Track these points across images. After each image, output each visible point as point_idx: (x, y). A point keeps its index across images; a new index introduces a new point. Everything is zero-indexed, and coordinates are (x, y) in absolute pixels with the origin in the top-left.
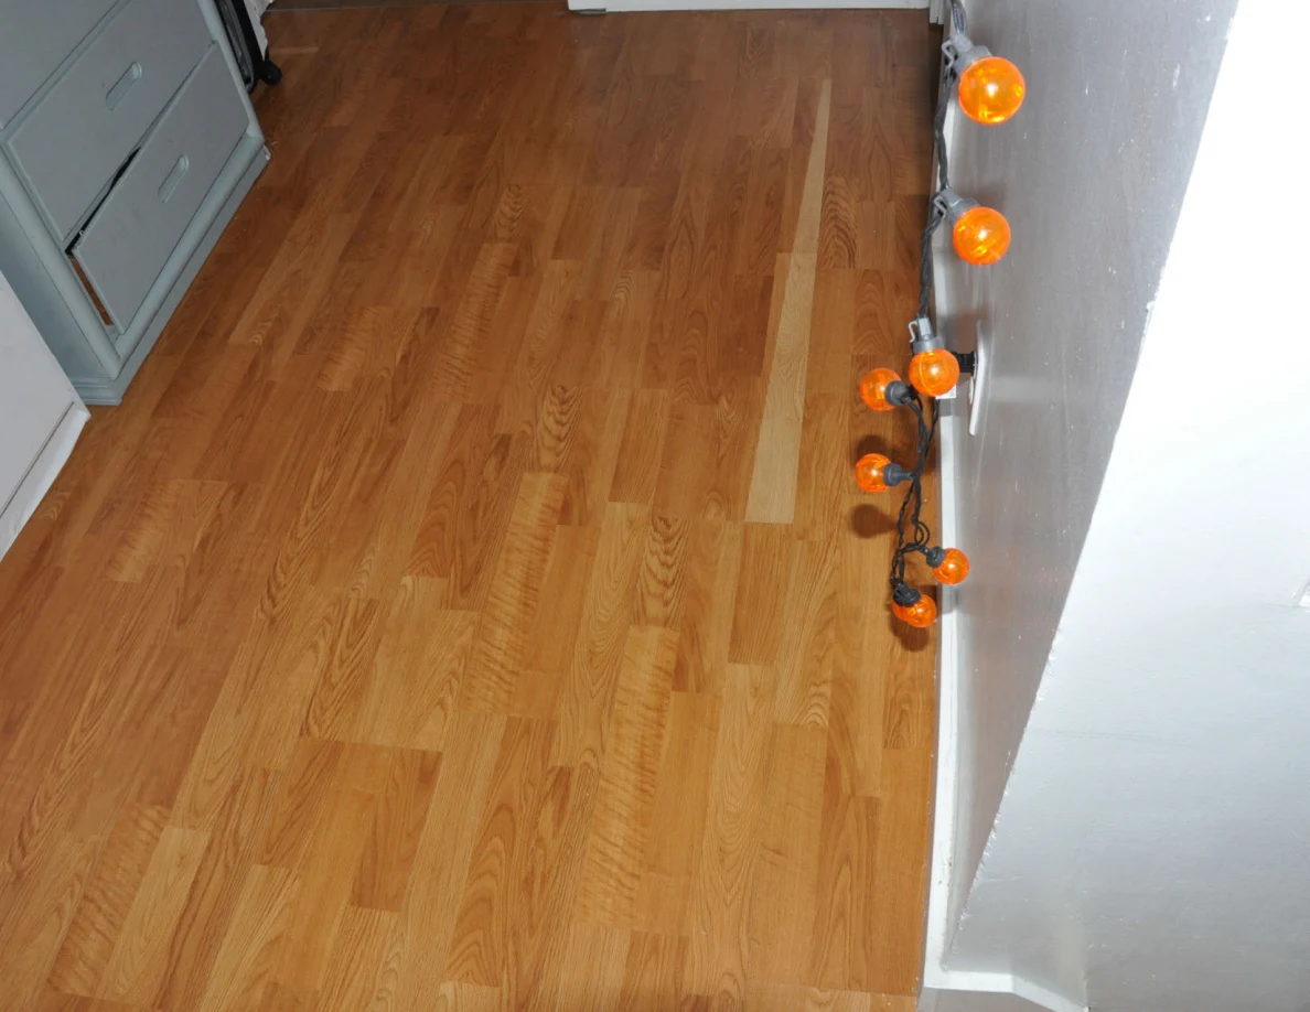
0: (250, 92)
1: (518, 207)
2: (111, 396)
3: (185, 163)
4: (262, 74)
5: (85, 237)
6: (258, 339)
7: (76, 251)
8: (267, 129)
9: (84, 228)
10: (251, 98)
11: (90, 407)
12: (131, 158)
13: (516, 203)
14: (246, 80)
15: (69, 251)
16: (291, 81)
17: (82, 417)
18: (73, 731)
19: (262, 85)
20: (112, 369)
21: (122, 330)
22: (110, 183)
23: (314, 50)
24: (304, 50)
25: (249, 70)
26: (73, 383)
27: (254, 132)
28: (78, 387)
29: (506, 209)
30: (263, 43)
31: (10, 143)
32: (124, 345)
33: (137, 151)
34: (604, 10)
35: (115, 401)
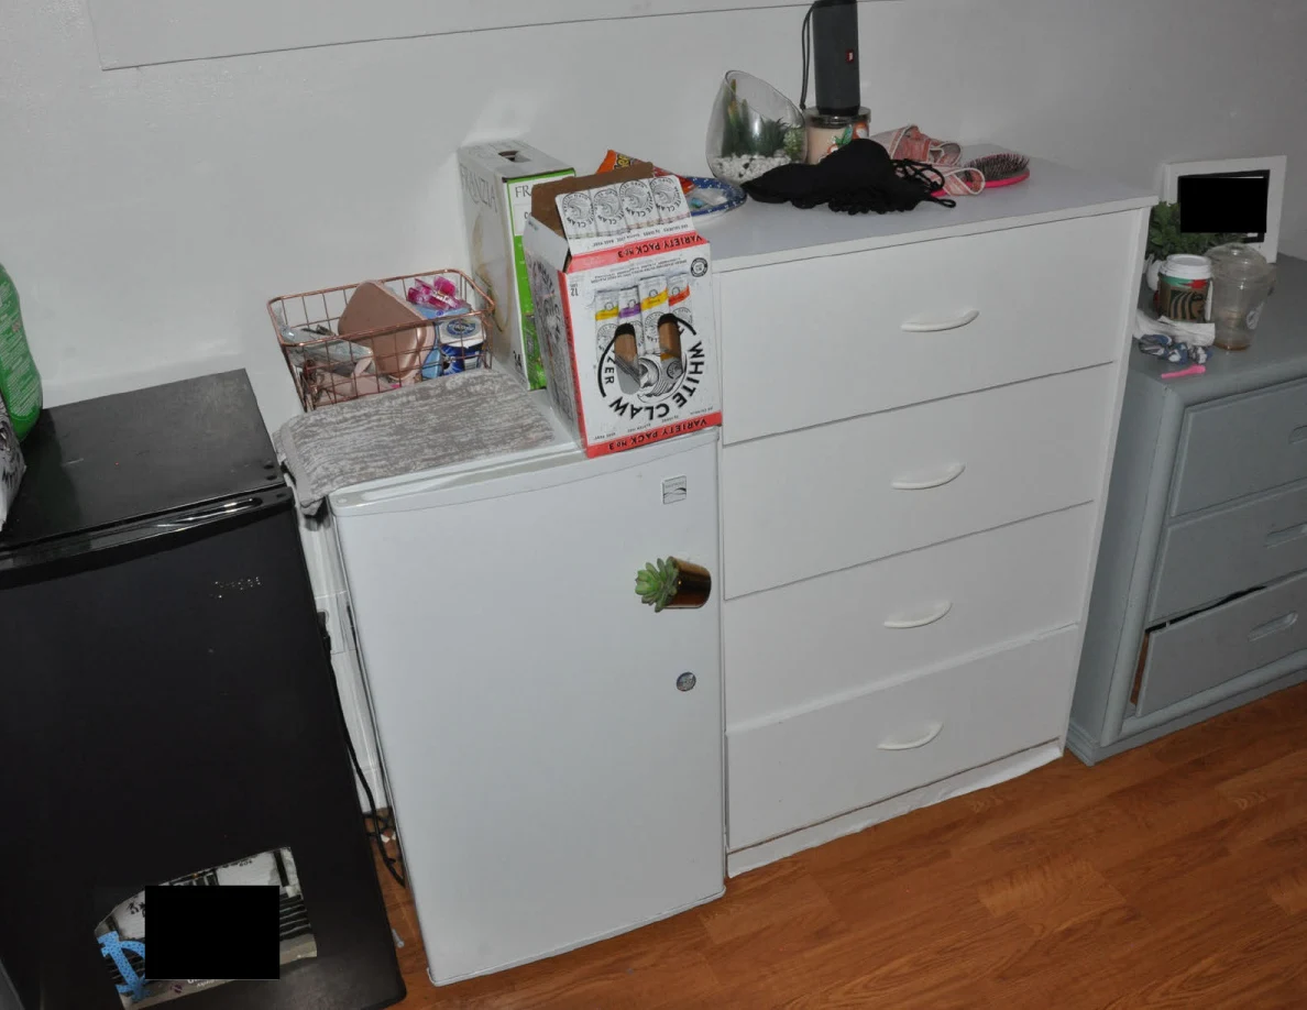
2: (1088, 755)
5: (1169, 628)
6: (1244, 804)
7: (1154, 635)
9: (1172, 622)
11: (1067, 750)
12: (1252, 590)
15: (1148, 631)
17: (1055, 753)
18: (858, 981)
20: (1107, 737)
21: (1139, 713)
22: (1216, 602)
26: (1070, 725)
28: (1071, 729)
31: (1169, 530)
32: (1131, 725)
33: (1263, 588)
35: (1089, 762)
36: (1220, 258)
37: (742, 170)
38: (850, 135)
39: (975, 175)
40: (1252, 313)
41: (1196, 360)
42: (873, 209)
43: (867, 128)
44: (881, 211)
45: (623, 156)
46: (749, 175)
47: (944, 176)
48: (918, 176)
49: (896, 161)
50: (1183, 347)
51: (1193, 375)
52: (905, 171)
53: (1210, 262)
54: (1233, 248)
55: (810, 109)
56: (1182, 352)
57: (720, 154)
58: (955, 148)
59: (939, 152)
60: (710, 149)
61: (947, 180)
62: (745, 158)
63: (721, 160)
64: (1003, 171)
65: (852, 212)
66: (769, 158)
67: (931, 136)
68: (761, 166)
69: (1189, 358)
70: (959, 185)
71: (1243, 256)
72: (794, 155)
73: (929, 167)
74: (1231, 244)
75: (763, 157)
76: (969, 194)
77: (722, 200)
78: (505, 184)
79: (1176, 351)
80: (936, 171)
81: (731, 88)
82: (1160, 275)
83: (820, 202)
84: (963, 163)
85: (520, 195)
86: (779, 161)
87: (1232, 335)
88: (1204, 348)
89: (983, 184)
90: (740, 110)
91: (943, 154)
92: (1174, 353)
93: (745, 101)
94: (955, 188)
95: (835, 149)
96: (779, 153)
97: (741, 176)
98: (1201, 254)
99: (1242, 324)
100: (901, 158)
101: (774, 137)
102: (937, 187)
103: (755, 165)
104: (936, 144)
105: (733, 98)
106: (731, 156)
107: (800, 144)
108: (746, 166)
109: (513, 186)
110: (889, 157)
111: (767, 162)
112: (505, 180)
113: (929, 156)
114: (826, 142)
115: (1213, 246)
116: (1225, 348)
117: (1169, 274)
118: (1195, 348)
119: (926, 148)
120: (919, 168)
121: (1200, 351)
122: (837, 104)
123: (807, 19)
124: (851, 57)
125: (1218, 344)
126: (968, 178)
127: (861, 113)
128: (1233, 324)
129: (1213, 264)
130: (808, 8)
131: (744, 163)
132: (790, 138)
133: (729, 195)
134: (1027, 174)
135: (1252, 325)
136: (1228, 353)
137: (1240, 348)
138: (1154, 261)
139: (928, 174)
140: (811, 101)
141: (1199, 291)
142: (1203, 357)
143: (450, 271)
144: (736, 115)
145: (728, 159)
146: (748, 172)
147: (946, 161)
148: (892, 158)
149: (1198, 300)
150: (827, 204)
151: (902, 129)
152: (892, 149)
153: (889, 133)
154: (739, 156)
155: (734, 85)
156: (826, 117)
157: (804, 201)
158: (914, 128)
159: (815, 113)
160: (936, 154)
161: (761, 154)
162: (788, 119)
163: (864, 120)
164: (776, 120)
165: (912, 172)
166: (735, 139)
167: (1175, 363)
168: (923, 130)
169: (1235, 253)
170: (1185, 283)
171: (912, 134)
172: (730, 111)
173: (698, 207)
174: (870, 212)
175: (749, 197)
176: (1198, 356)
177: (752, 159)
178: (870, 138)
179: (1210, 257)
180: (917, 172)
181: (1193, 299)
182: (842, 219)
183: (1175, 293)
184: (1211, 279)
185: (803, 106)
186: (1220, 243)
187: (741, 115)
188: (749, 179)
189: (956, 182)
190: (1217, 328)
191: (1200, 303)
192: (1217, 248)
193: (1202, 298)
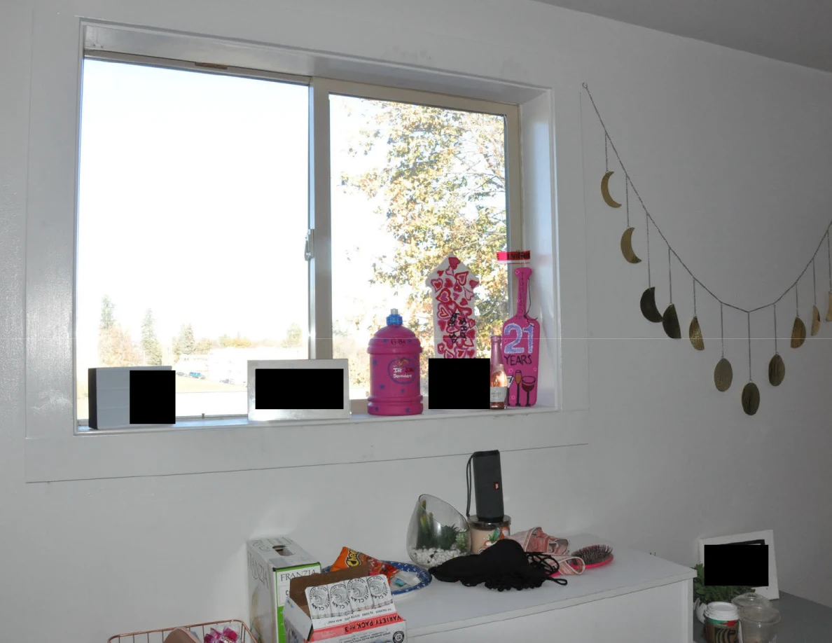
36: (742, 604)
37: (429, 558)
38: (498, 534)
39: (579, 561)
42: (515, 587)
43: (509, 529)
44: (519, 589)
45: (353, 551)
46: (435, 562)
47: (559, 562)
48: (542, 563)
49: (527, 553)
52: (533, 559)
53: (736, 607)
54: (750, 596)
55: (472, 516)
57: (415, 546)
58: (564, 542)
59: (555, 544)
60: (409, 542)
61: (560, 565)
62: (431, 551)
63: (416, 552)
64: (596, 557)
65: (501, 590)
66: (447, 551)
67: (549, 534)
68: (443, 556)
70: (569, 568)
71: (756, 602)
72: (463, 549)
73: (550, 557)
74: (748, 594)
75: (443, 550)
76: (575, 573)
77: (416, 580)
78: (274, 573)
80: (553, 559)
81: (422, 505)
82: (704, 615)
83: (480, 582)
84: (570, 553)
85: (284, 579)
86: (453, 554)
89: (584, 567)
90: (428, 520)
91: (557, 546)
93: (431, 514)
94: (566, 571)
95: (489, 544)
96: (453, 546)
97: (429, 562)
98: (730, 602)
100: (531, 551)
101: (449, 537)
102: (555, 571)
103: (438, 556)
104: (553, 540)
105: (424, 512)
106: (423, 549)
107: (466, 541)
108: (432, 556)
109: (279, 573)
110: (522, 550)
111: (446, 555)
112: (274, 570)
113: (549, 548)
114: (484, 540)
115: (738, 595)
117: (710, 617)
119: (546, 542)
120: (542, 557)
122: (489, 516)
123: (469, 462)
124: (497, 486)
126: (574, 563)
127: (504, 520)
129: (738, 608)
130: (470, 456)
131: (430, 554)
132: (459, 538)
133: (420, 576)
134: (612, 558)
138: (701, 604)
139: (549, 561)
140: (473, 511)
141: (732, 628)
143: (234, 621)
144: (426, 523)
145: (420, 550)
146: (433, 560)
147: (559, 551)
148: (525, 551)
149: (733, 634)
150: (484, 583)
151: (531, 530)
152: (525, 545)
153: (523, 533)
154: (428, 548)
155: (424, 505)
156: (482, 523)
157: (470, 581)
158: (539, 529)
159: (475, 520)
160: (553, 545)
161: (442, 548)
162: (459, 525)
163: (507, 525)
164: (452, 525)
165: (539, 560)
166: (426, 537)
168: (544, 531)
169: (751, 599)
170: (722, 623)
171: (538, 533)
172: (422, 520)
173: (400, 586)
174: (512, 589)
175: (433, 577)
177: (436, 552)
178: (510, 538)
179: (736, 604)
180: (542, 560)
181: (729, 634)
182: (494, 595)
183: (717, 629)
184: (739, 619)
185: (468, 515)
186: (742, 592)
187: (429, 524)
188: (433, 565)
189: (567, 567)
191: (734, 636)
192: (740, 597)
193: (735, 632)
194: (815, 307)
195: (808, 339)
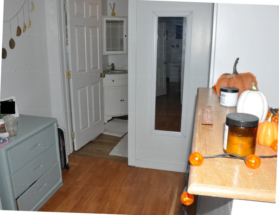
0: (62, 171)
1: (110, 206)
3: (45, 184)
4: (65, 167)
5: (21, 197)
7: (18, 200)
8: (64, 179)
9: (21, 195)
10: (62, 172)
12: (35, 182)
13: (110, 205)
14: (62, 168)
15: (16, 199)
16: (71, 170)
19: (65, 169)
22: (29, 187)
23: (77, 164)
24: (75, 164)
25: (63, 166)
27: (61, 180)
29: (108, 206)
30: (67, 162)
31: (13, 177)
33: (37, 181)
34: (135, 166)
36: (5, 118)
40: (15, 128)
41: (6, 141)
50: (2, 139)
51: (6, 144)
53: (3, 120)
54: (8, 116)
56: (2, 140)
69: (4, 141)
71: (10, 117)
74: (7, 115)
79: (1, 140)
87: (12, 133)
88: (7, 138)
92: (1, 141)
98: (2, 119)
99: (14, 131)
116: (12, 136)
118: (5, 138)
121: (6, 138)
125: (10, 136)
128: (12, 131)
129: (4, 120)
135: (16, 130)
136: (13, 137)
137: (15, 135)
141: (3, 126)
142: (7, 140)
149: (3, 128)
167: (2, 142)
169: (8, 117)
176: (6, 139)
181: (2, 129)
184: (5, 123)
186: (5, 115)
190: (9, 133)
191: (4, 129)
192: (5, 117)
193: (4, 127)
194: (24, 23)
195: (22, 33)
